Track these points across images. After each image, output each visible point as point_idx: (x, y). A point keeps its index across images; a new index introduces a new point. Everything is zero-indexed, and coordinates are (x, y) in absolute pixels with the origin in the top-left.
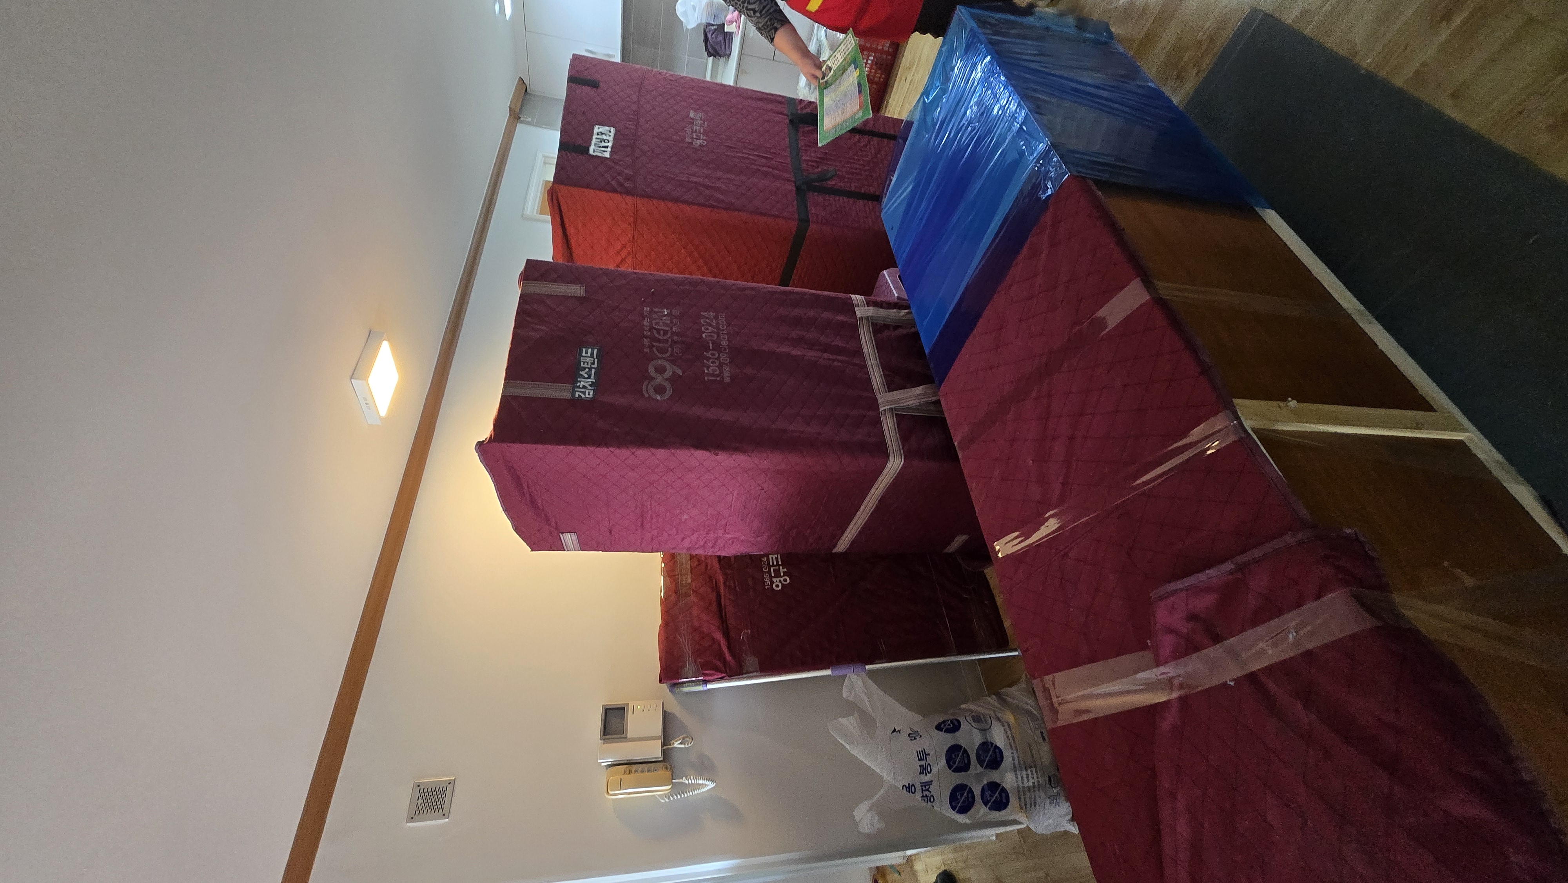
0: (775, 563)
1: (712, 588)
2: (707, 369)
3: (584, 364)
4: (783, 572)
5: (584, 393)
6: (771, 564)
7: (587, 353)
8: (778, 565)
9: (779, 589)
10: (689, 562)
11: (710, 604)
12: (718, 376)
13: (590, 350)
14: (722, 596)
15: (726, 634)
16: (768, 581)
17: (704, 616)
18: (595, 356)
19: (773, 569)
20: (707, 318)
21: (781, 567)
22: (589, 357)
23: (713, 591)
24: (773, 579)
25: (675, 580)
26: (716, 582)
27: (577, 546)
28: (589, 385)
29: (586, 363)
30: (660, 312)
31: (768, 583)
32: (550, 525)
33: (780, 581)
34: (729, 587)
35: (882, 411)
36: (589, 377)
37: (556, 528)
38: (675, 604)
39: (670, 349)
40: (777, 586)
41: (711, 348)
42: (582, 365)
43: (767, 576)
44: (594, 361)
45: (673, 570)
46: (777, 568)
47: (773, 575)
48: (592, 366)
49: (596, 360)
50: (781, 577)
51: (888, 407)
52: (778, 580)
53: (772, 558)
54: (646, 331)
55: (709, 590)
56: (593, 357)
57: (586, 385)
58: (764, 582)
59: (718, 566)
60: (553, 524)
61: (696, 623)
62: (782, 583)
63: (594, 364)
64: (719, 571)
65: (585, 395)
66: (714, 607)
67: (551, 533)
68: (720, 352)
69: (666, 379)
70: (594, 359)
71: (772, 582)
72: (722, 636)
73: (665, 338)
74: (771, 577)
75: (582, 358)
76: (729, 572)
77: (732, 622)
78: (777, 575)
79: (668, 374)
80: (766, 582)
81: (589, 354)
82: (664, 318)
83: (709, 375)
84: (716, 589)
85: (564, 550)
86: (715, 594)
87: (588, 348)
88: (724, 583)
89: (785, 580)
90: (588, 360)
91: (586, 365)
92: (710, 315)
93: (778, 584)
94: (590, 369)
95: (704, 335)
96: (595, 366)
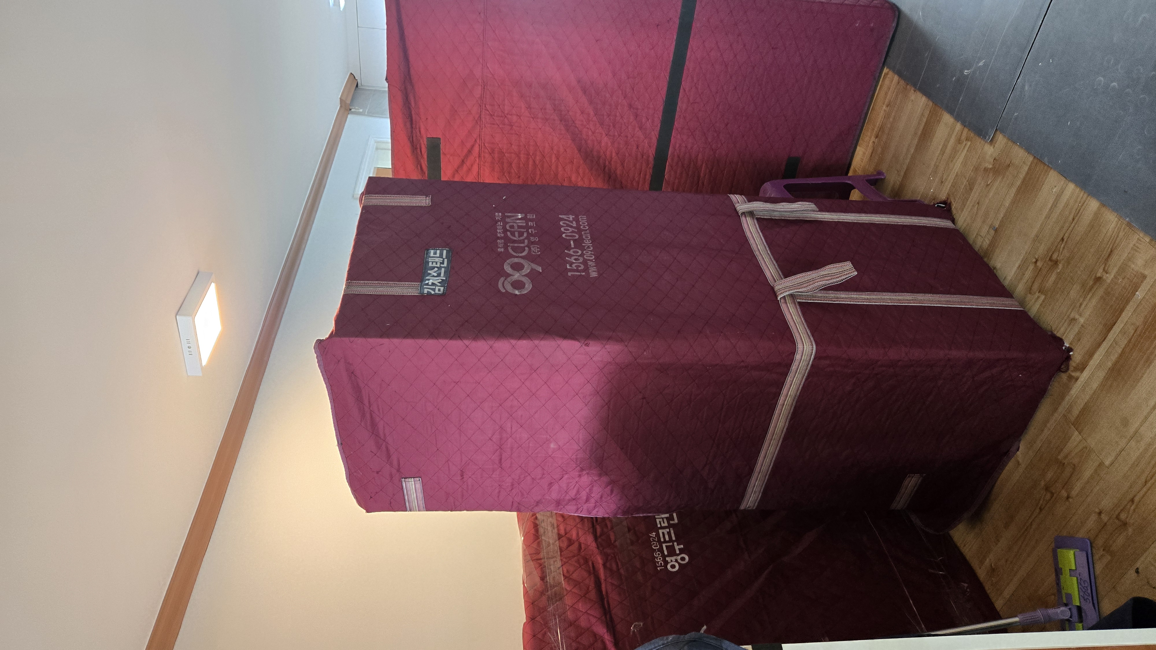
0: (667, 538)
1: (589, 572)
2: (571, 266)
3: (432, 264)
4: (679, 549)
5: (434, 290)
6: (662, 540)
7: (435, 253)
8: (671, 540)
9: (674, 570)
10: (557, 542)
11: (587, 591)
12: (583, 271)
13: (438, 252)
14: (602, 581)
15: (611, 626)
16: (659, 560)
17: (581, 606)
18: (444, 256)
19: (666, 546)
20: (565, 220)
21: (675, 544)
22: (438, 257)
23: (590, 575)
24: (667, 559)
25: (541, 565)
26: (593, 564)
27: (422, 503)
28: (439, 282)
29: (434, 263)
30: (513, 216)
31: (661, 564)
32: (391, 464)
33: (676, 561)
34: (611, 570)
35: (781, 298)
36: (439, 275)
37: (398, 470)
38: (542, 593)
39: (526, 248)
40: (673, 567)
41: (573, 246)
42: (430, 264)
43: (659, 554)
44: (443, 261)
45: (538, 553)
46: (671, 544)
47: (666, 553)
48: (441, 265)
49: (446, 260)
50: (678, 555)
51: (787, 293)
52: (673, 558)
53: (663, 533)
54: (499, 233)
55: (585, 574)
56: (442, 258)
57: (436, 282)
58: (655, 563)
59: (594, 545)
60: (395, 463)
61: (570, 615)
62: (679, 564)
63: (443, 264)
64: (596, 551)
65: (435, 291)
66: (593, 594)
67: (391, 476)
68: (583, 249)
69: (526, 275)
70: (444, 259)
71: (666, 563)
72: (605, 631)
73: (521, 238)
74: (664, 557)
75: (430, 258)
76: (608, 551)
77: (617, 612)
78: (672, 552)
79: (526, 270)
80: (658, 562)
81: (438, 255)
82: (518, 221)
83: (571, 270)
84: (594, 572)
85: (406, 510)
86: (593, 579)
87: (437, 250)
88: (604, 565)
89: (683, 559)
90: (437, 260)
91: (434, 265)
92: (569, 218)
93: (674, 564)
94: (440, 268)
95: (564, 236)
96: (445, 265)
